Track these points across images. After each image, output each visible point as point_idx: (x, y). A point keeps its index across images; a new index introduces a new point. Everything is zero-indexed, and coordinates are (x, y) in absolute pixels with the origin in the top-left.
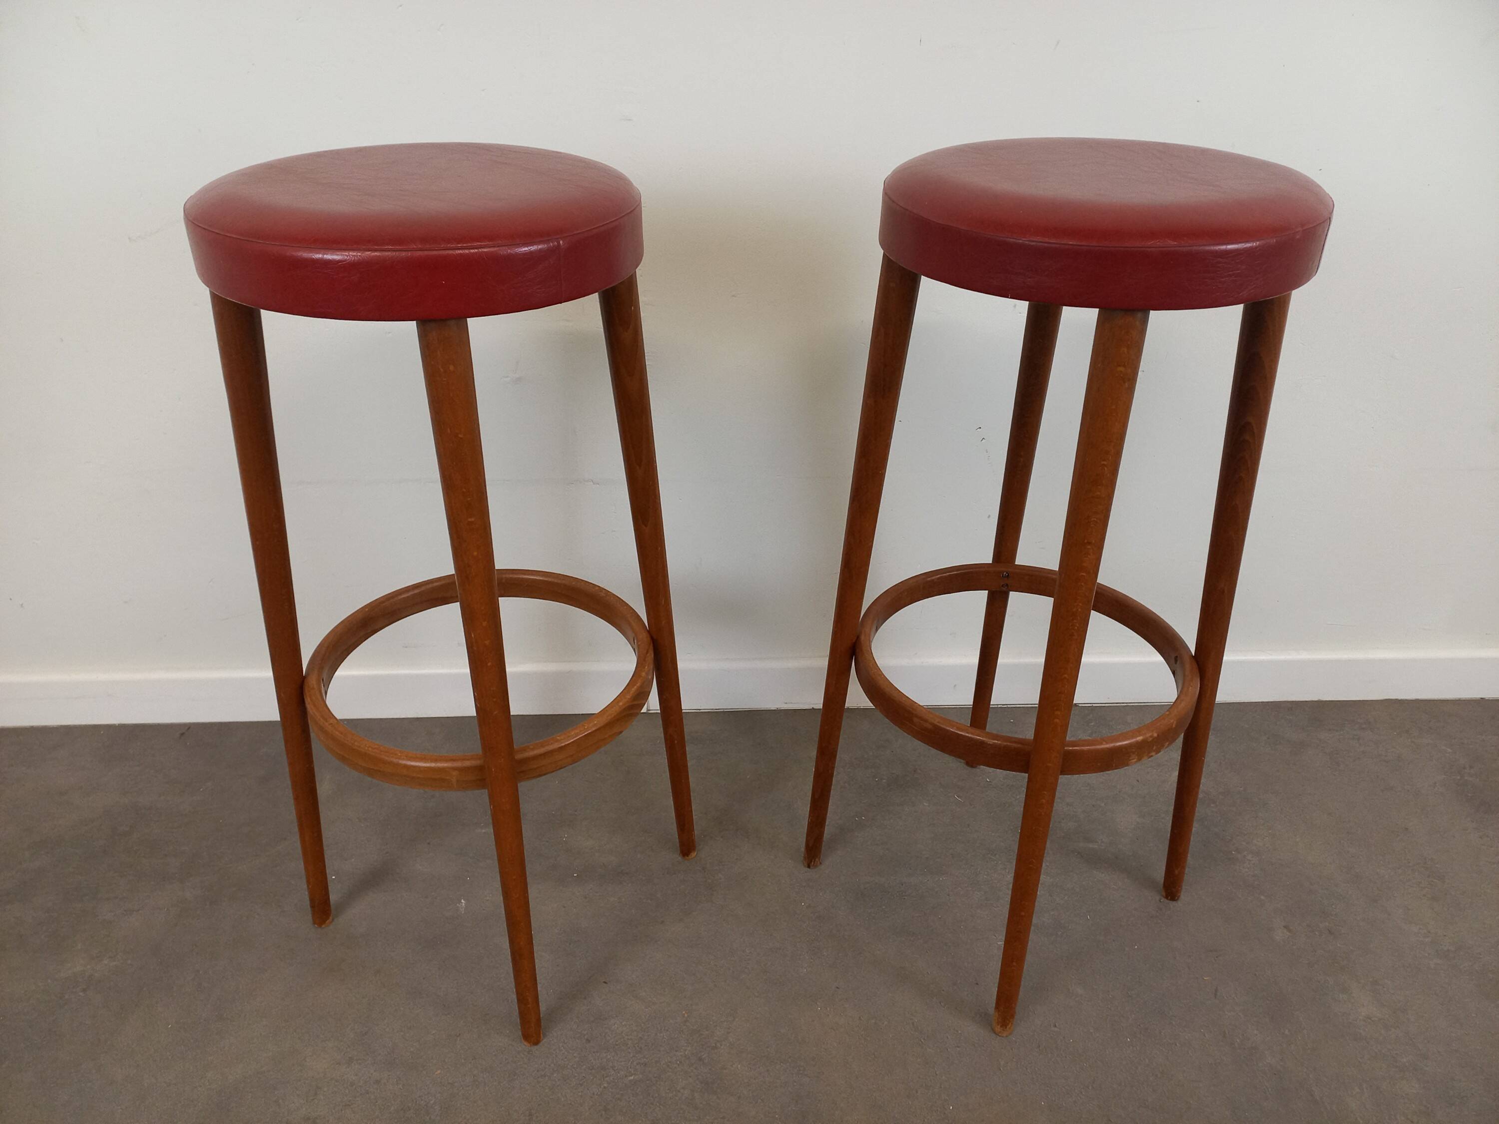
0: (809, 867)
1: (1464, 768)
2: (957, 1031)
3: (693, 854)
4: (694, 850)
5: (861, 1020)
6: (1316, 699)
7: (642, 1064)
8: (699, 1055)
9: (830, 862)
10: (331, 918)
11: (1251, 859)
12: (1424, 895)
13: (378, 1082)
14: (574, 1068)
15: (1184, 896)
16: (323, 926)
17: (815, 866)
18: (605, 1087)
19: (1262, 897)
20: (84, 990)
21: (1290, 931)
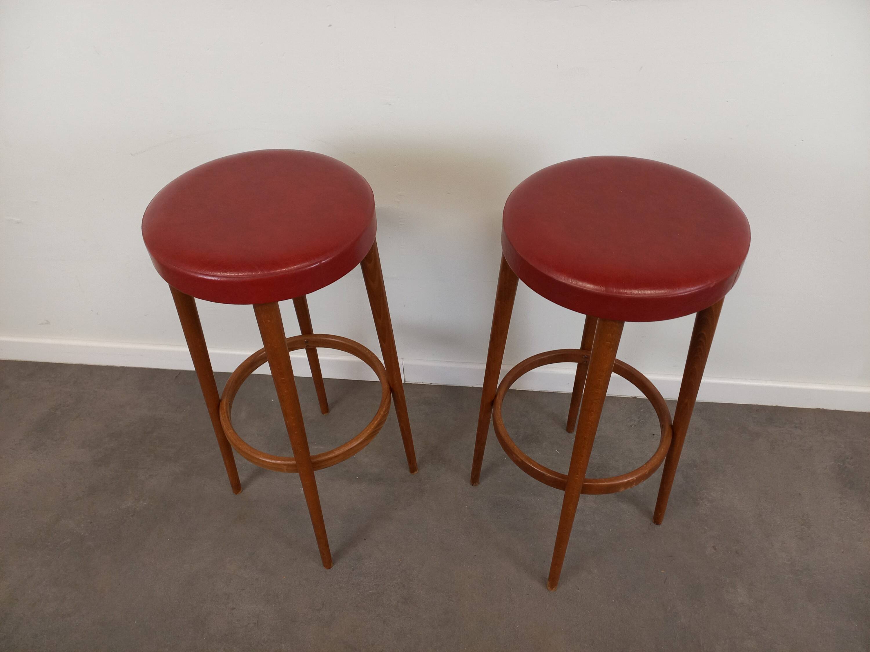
0: (472, 485)
1: (848, 458)
2: (529, 586)
3: (416, 473)
4: (416, 471)
5: (484, 574)
6: (774, 405)
7: (377, 585)
8: (404, 584)
9: (484, 483)
10: (241, 490)
11: (707, 504)
12: (796, 536)
13: (257, 579)
14: (345, 583)
15: (664, 523)
16: (237, 494)
17: (476, 485)
18: (358, 595)
19: (706, 528)
20: (132, 516)
21: (715, 549)
